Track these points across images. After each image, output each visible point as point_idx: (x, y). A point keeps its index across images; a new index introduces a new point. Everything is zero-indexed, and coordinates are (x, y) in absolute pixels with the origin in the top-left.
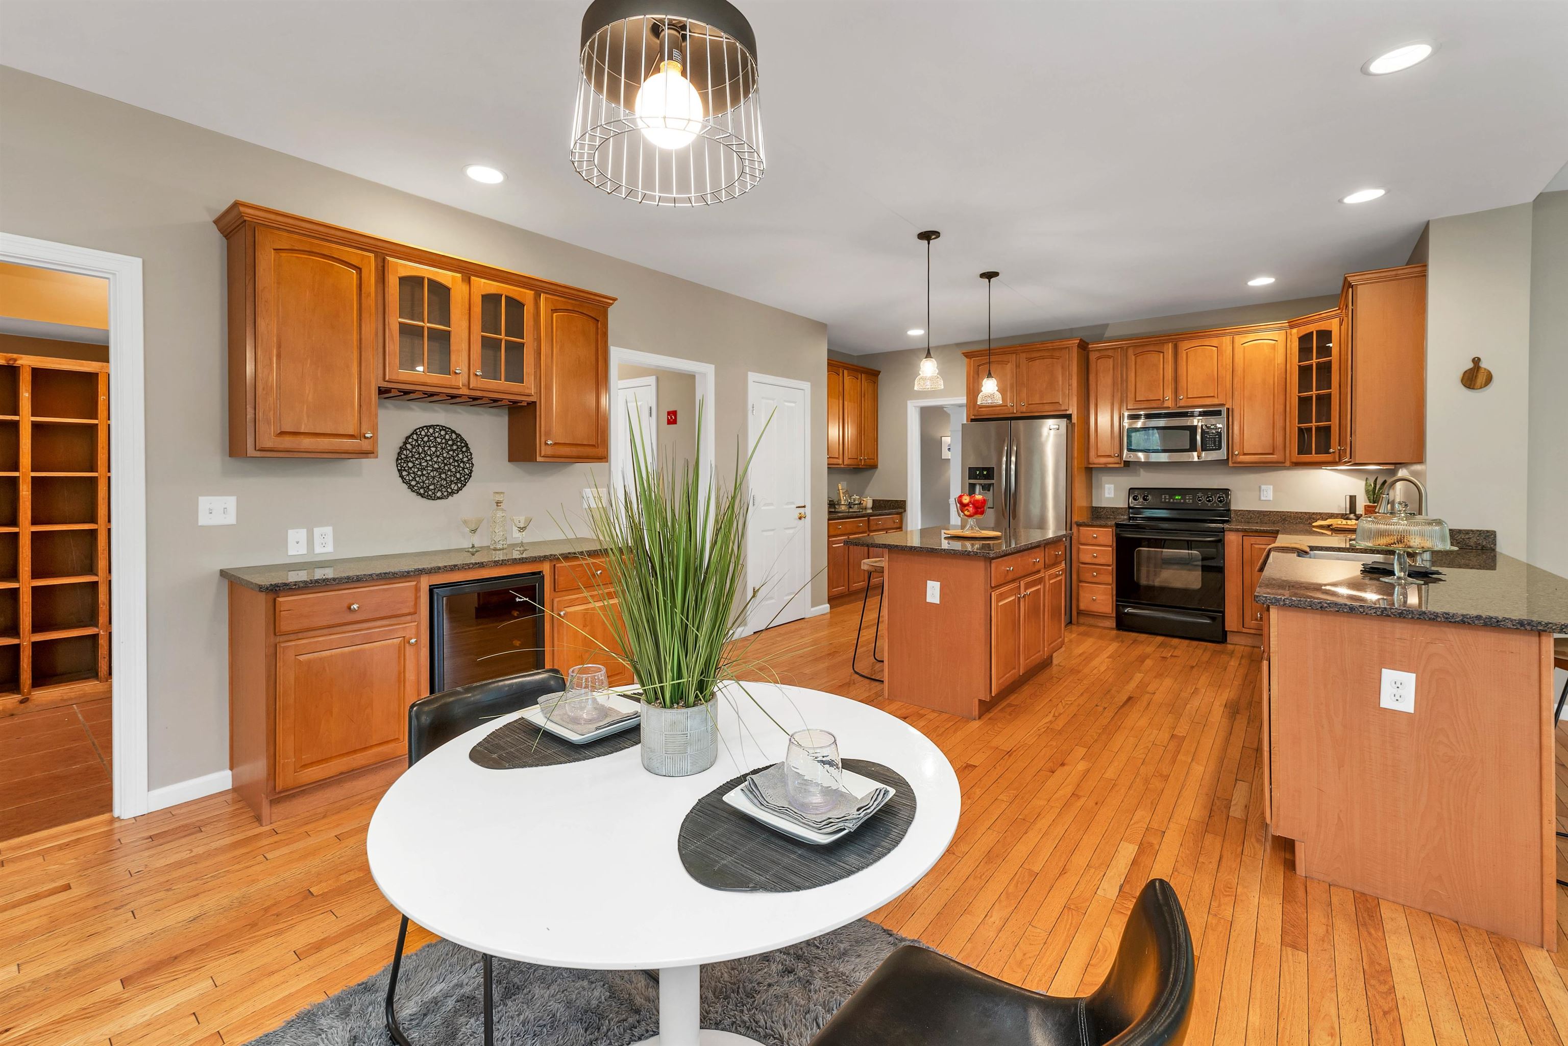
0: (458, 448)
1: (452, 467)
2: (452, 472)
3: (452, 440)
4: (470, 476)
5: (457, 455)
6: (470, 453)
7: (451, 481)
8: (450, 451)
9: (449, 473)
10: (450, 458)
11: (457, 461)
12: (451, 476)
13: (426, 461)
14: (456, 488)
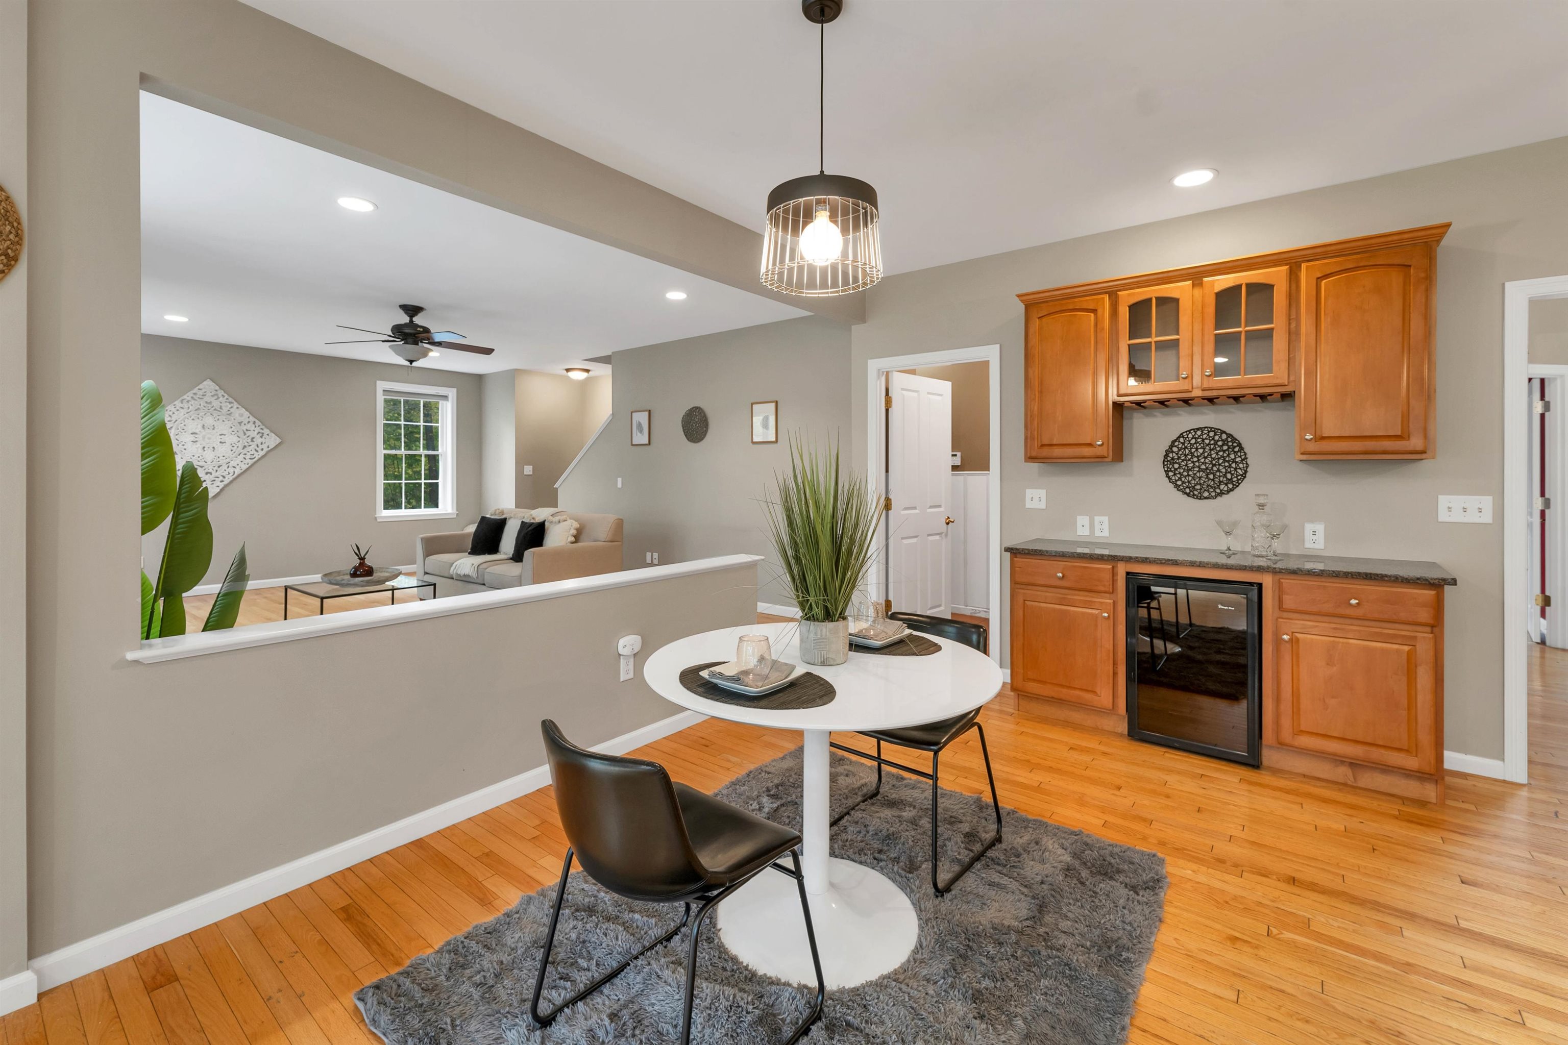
0: (1229, 448)
1: (1221, 468)
2: (1221, 472)
3: (1222, 440)
4: (1245, 477)
5: (1228, 455)
6: (1244, 452)
7: (1220, 482)
8: (1219, 451)
9: (1218, 474)
10: (1219, 459)
11: (1228, 461)
12: (1220, 476)
13: (1193, 462)
14: (1226, 489)
